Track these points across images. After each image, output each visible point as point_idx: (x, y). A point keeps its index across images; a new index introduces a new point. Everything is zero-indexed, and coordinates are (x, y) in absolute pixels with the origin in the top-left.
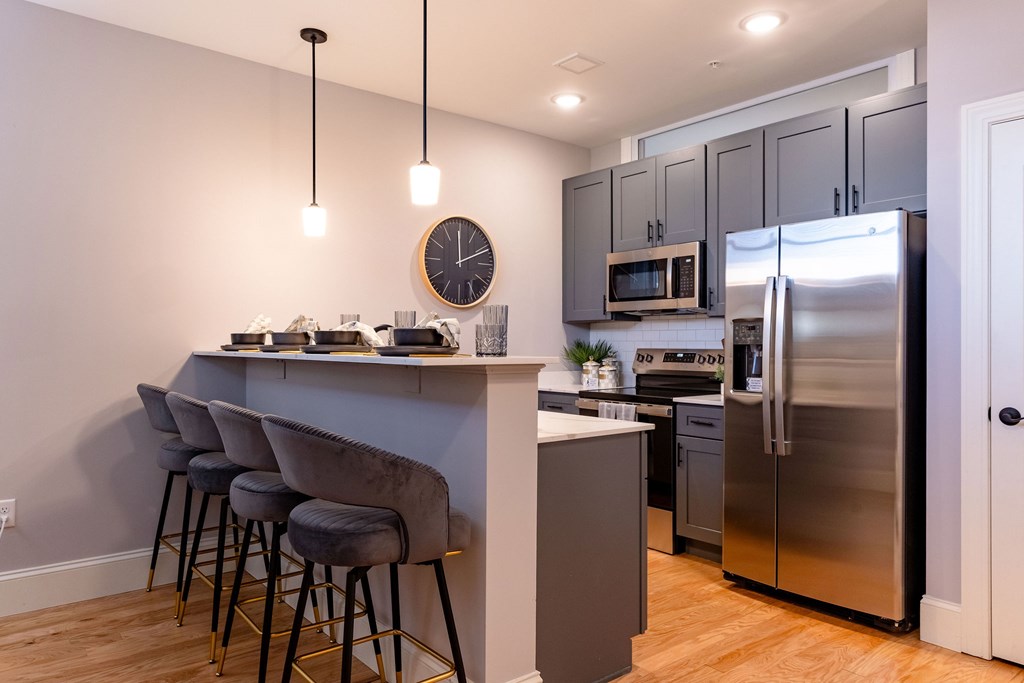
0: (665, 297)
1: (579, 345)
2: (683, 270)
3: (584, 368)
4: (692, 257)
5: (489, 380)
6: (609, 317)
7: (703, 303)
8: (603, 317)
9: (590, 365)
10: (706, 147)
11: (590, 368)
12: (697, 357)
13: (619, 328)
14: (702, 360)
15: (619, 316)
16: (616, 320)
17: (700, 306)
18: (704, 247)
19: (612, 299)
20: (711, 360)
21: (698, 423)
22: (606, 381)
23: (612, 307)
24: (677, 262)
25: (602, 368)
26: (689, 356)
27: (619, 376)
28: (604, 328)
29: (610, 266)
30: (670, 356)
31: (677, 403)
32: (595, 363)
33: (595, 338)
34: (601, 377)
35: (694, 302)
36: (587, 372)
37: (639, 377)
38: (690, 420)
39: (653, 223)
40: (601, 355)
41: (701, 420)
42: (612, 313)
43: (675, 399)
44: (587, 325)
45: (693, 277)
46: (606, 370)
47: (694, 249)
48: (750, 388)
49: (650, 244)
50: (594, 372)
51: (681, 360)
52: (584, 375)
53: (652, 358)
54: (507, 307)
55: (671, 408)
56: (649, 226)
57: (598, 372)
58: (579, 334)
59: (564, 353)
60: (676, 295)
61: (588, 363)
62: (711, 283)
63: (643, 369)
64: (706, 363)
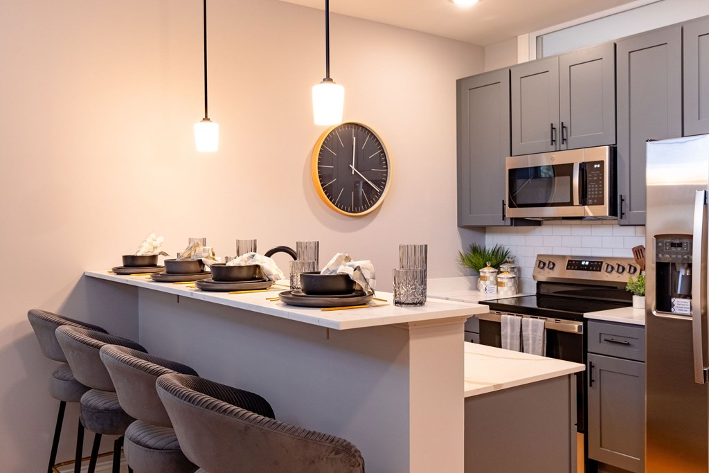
0: (571, 204)
1: (475, 250)
2: (590, 176)
3: (481, 274)
4: (602, 163)
5: (411, 336)
6: (508, 222)
7: (613, 211)
8: (502, 223)
9: (487, 271)
10: (615, 45)
11: (488, 275)
12: (604, 266)
13: (517, 232)
14: (610, 269)
15: (519, 222)
16: (515, 225)
17: (610, 214)
18: (614, 152)
19: (511, 205)
20: (621, 270)
21: (612, 342)
22: (505, 288)
23: (512, 213)
24: (583, 167)
25: (501, 275)
26: (595, 265)
27: (518, 284)
28: (501, 232)
29: (510, 170)
30: (574, 264)
31: (587, 319)
32: (492, 270)
33: (491, 242)
34: (499, 284)
35: (604, 210)
36: (484, 278)
37: (539, 284)
38: (603, 337)
39: (557, 126)
40: (499, 260)
41: (615, 339)
42: (512, 219)
43: (586, 315)
44: (483, 229)
45: (603, 184)
46: (505, 277)
47: (604, 154)
48: (675, 310)
49: (553, 148)
50: (492, 278)
51: (586, 268)
52: (482, 282)
53: (554, 265)
54: (426, 246)
55: (581, 324)
56: (552, 128)
57: (496, 278)
58: (475, 238)
59: (459, 258)
60: (583, 202)
61: (485, 270)
62: (622, 190)
63: (545, 275)
64: (614, 272)
